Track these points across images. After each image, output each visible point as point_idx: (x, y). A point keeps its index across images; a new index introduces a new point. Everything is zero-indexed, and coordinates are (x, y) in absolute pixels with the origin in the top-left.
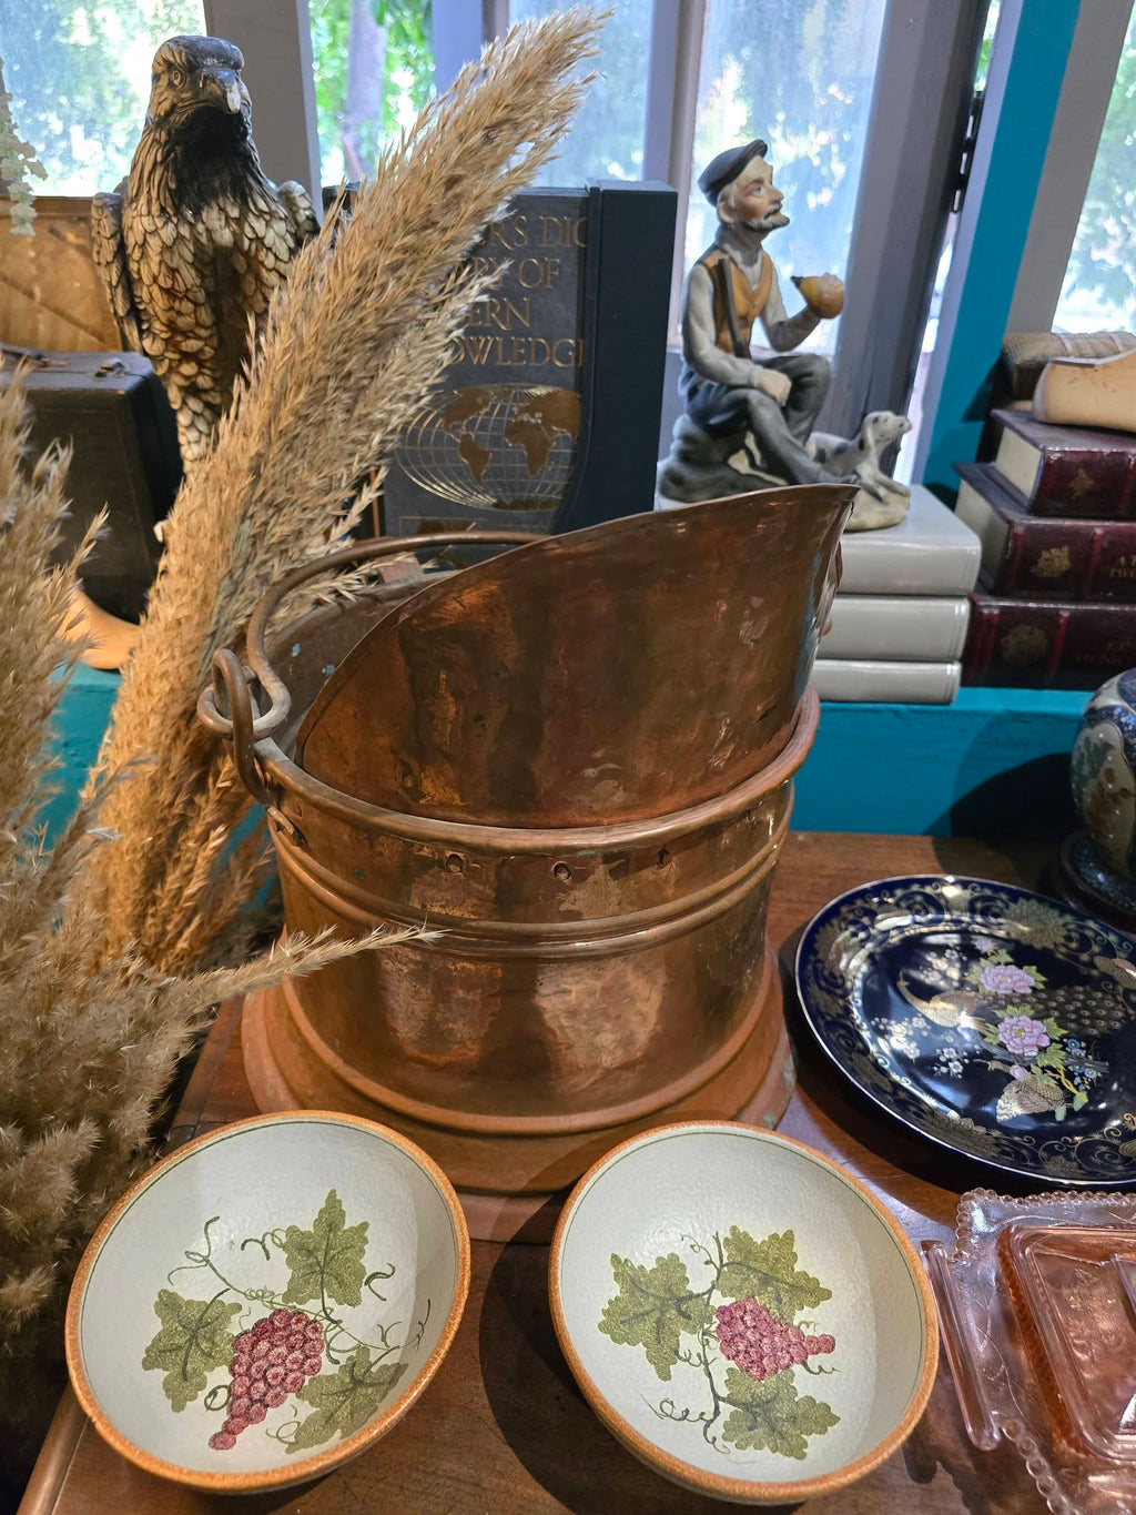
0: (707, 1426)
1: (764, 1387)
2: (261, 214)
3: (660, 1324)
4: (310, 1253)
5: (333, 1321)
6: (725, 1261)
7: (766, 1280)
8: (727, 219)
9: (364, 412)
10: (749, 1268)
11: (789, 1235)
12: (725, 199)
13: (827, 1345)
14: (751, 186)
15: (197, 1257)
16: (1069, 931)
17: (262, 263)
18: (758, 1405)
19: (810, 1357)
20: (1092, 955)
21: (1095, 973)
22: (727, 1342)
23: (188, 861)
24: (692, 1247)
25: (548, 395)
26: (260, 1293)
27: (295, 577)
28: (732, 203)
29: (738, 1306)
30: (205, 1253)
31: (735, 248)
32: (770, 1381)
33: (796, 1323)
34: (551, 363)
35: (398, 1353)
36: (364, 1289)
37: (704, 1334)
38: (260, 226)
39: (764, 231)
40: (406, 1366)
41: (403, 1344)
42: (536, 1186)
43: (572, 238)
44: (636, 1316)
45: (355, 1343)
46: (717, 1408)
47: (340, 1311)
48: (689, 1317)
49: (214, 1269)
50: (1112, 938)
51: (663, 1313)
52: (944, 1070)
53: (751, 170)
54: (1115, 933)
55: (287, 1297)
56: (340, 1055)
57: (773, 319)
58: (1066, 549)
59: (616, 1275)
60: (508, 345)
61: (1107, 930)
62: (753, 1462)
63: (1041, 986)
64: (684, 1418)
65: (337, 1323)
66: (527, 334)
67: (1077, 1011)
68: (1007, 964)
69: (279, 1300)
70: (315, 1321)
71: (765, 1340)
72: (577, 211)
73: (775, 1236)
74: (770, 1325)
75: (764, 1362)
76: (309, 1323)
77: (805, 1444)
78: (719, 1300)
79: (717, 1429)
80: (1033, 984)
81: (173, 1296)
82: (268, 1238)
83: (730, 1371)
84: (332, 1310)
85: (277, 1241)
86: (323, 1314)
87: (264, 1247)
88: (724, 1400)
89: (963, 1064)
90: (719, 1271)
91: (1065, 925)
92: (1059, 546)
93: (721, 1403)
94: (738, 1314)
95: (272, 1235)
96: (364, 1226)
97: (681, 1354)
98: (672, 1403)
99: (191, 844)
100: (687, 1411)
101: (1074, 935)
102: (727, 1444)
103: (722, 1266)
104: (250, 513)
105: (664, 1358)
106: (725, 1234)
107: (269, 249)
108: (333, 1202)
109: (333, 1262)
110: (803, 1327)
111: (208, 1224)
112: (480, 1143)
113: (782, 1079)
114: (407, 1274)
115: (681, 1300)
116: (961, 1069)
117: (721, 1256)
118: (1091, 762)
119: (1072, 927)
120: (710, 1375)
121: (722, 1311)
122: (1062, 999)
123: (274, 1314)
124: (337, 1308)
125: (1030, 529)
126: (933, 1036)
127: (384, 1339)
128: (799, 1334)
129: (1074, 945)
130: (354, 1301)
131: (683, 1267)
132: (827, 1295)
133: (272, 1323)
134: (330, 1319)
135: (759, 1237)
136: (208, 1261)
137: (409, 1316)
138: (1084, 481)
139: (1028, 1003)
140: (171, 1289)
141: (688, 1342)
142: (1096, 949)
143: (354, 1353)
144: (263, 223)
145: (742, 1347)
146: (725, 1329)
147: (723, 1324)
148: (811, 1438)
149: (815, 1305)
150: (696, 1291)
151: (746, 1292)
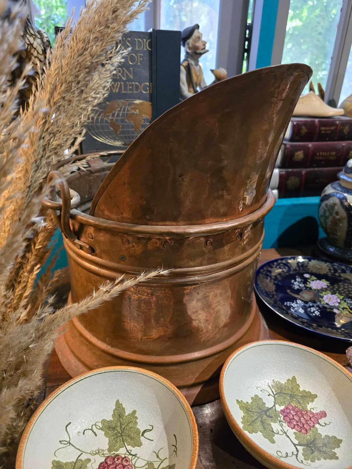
0: (297, 457)
1: (309, 436)
2: (32, 35)
3: (262, 422)
4: (114, 429)
5: (133, 455)
6: (275, 393)
7: (292, 396)
8: (189, 51)
9: (86, 96)
10: (284, 394)
11: (294, 378)
12: (188, 44)
13: (324, 414)
14: (197, 40)
15: (65, 442)
16: (329, 267)
17: (32, 54)
18: (310, 444)
19: (320, 421)
20: (339, 273)
21: (342, 278)
22: (289, 423)
23: (24, 282)
24: (261, 391)
25: (141, 104)
26: (97, 451)
27: (61, 163)
28: (191, 45)
29: (286, 408)
30: (68, 440)
31: (192, 60)
32: (310, 433)
33: (309, 409)
34: (141, 91)
35: (167, 460)
36: (142, 438)
37: (280, 422)
38: (31, 39)
39: (201, 54)
40: (174, 465)
41: (168, 457)
42: (198, 381)
43: (146, 47)
44: (253, 422)
45: (146, 462)
46: (297, 448)
47: (134, 450)
48: (272, 417)
49: (73, 446)
50: (344, 267)
51: (262, 418)
52: (314, 314)
53: (196, 34)
54: (344, 266)
55: (110, 450)
56: (109, 344)
57: (203, 86)
58: (302, 151)
59: (240, 407)
60: (126, 85)
61: (341, 265)
62: (321, 466)
63: (329, 285)
64: (287, 456)
65: (135, 455)
66: (132, 81)
67: (343, 290)
68: (316, 280)
69: (106, 452)
70: (125, 457)
71: (302, 419)
72: (148, 37)
73: (289, 380)
74: (301, 412)
75: (305, 426)
76: (123, 459)
77: (335, 453)
78: (279, 408)
79: (301, 457)
80: (326, 284)
81: (58, 462)
82: (94, 428)
83: (295, 433)
84: (131, 451)
85: (98, 427)
86: (127, 453)
87: (93, 431)
88: (297, 445)
89: (319, 311)
90: (274, 397)
91: (328, 266)
92: (300, 150)
93: (298, 447)
94: (288, 411)
95: (95, 425)
96: (134, 412)
97: (275, 432)
98: (280, 452)
99: (26, 274)
100: (287, 453)
101: (332, 268)
102: (307, 461)
103: (275, 395)
104: (43, 136)
105: (269, 435)
106: (271, 383)
107: (35, 49)
108: (118, 405)
109: (125, 431)
110: (312, 410)
111: (67, 426)
112: (175, 367)
113: (264, 327)
114: (159, 427)
115: (266, 411)
116: (319, 313)
117: (273, 392)
118: (329, 211)
119: (330, 266)
120: (288, 437)
121: (283, 411)
122: (337, 288)
123: (106, 459)
124: (133, 449)
125: (291, 146)
126: (305, 305)
127: (158, 457)
128: (312, 413)
129: (332, 271)
130: (140, 445)
131: (261, 399)
132: (316, 396)
133: (106, 463)
134: (131, 455)
135: (283, 382)
136: (70, 443)
137: (166, 444)
138: (304, 130)
139: (328, 290)
140: (57, 459)
141: (275, 426)
142: (339, 271)
143: (147, 467)
144: (33, 38)
145: (295, 423)
146: (286, 418)
147: (284, 416)
148: (336, 450)
149: (313, 401)
150: (270, 407)
151: (287, 403)
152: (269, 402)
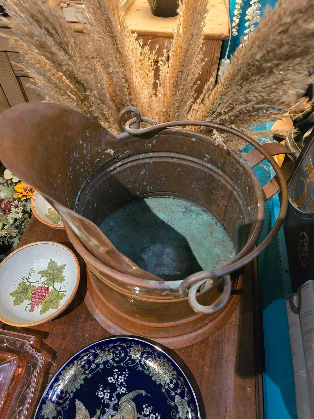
0: (27, 279)
1: (29, 293)
3: (50, 274)
6: (59, 292)
7: (51, 301)
10: (56, 298)
11: (57, 308)
13: (31, 311)
18: (26, 291)
19: (31, 306)
22: (41, 288)
24: (65, 285)
29: (48, 293)
32: (30, 295)
33: (39, 305)
37: (45, 283)
44: (53, 269)
46: (29, 282)
48: (49, 281)
51: (52, 275)
59: (62, 265)
62: (15, 285)
71: (38, 296)
73: (59, 305)
74: (41, 299)
75: (34, 295)
77: (13, 297)
78: (51, 288)
79: (25, 281)
83: (35, 287)
88: (30, 284)
90: (57, 290)
94: (46, 292)
97: (42, 277)
98: (33, 273)
100: (31, 276)
102: (21, 282)
103: (58, 291)
105: (43, 273)
106: (65, 293)
110: (38, 306)
115: (54, 280)
117: (61, 292)
120: (36, 282)
121: (48, 289)
131: (61, 282)
132: (41, 314)
135: (61, 302)
141: (44, 279)
145: (39, 291)
146: (44, 288)
147: (45, 288)
148: (14, 299)
149: (41, 311)
150: (55, 284)
151: (51, 295)
152: (57, 285)
